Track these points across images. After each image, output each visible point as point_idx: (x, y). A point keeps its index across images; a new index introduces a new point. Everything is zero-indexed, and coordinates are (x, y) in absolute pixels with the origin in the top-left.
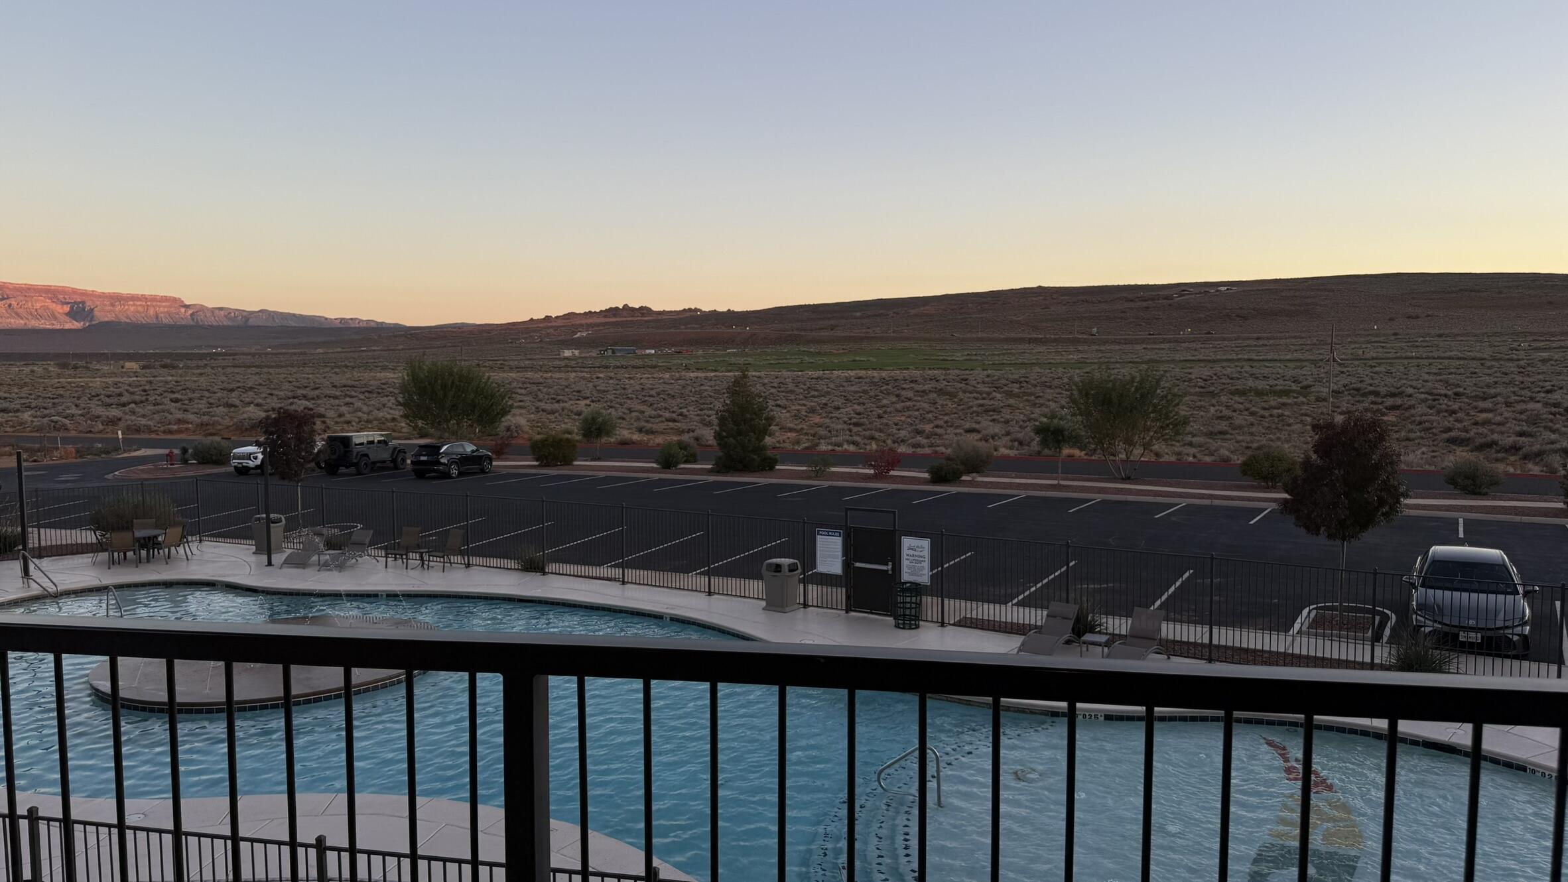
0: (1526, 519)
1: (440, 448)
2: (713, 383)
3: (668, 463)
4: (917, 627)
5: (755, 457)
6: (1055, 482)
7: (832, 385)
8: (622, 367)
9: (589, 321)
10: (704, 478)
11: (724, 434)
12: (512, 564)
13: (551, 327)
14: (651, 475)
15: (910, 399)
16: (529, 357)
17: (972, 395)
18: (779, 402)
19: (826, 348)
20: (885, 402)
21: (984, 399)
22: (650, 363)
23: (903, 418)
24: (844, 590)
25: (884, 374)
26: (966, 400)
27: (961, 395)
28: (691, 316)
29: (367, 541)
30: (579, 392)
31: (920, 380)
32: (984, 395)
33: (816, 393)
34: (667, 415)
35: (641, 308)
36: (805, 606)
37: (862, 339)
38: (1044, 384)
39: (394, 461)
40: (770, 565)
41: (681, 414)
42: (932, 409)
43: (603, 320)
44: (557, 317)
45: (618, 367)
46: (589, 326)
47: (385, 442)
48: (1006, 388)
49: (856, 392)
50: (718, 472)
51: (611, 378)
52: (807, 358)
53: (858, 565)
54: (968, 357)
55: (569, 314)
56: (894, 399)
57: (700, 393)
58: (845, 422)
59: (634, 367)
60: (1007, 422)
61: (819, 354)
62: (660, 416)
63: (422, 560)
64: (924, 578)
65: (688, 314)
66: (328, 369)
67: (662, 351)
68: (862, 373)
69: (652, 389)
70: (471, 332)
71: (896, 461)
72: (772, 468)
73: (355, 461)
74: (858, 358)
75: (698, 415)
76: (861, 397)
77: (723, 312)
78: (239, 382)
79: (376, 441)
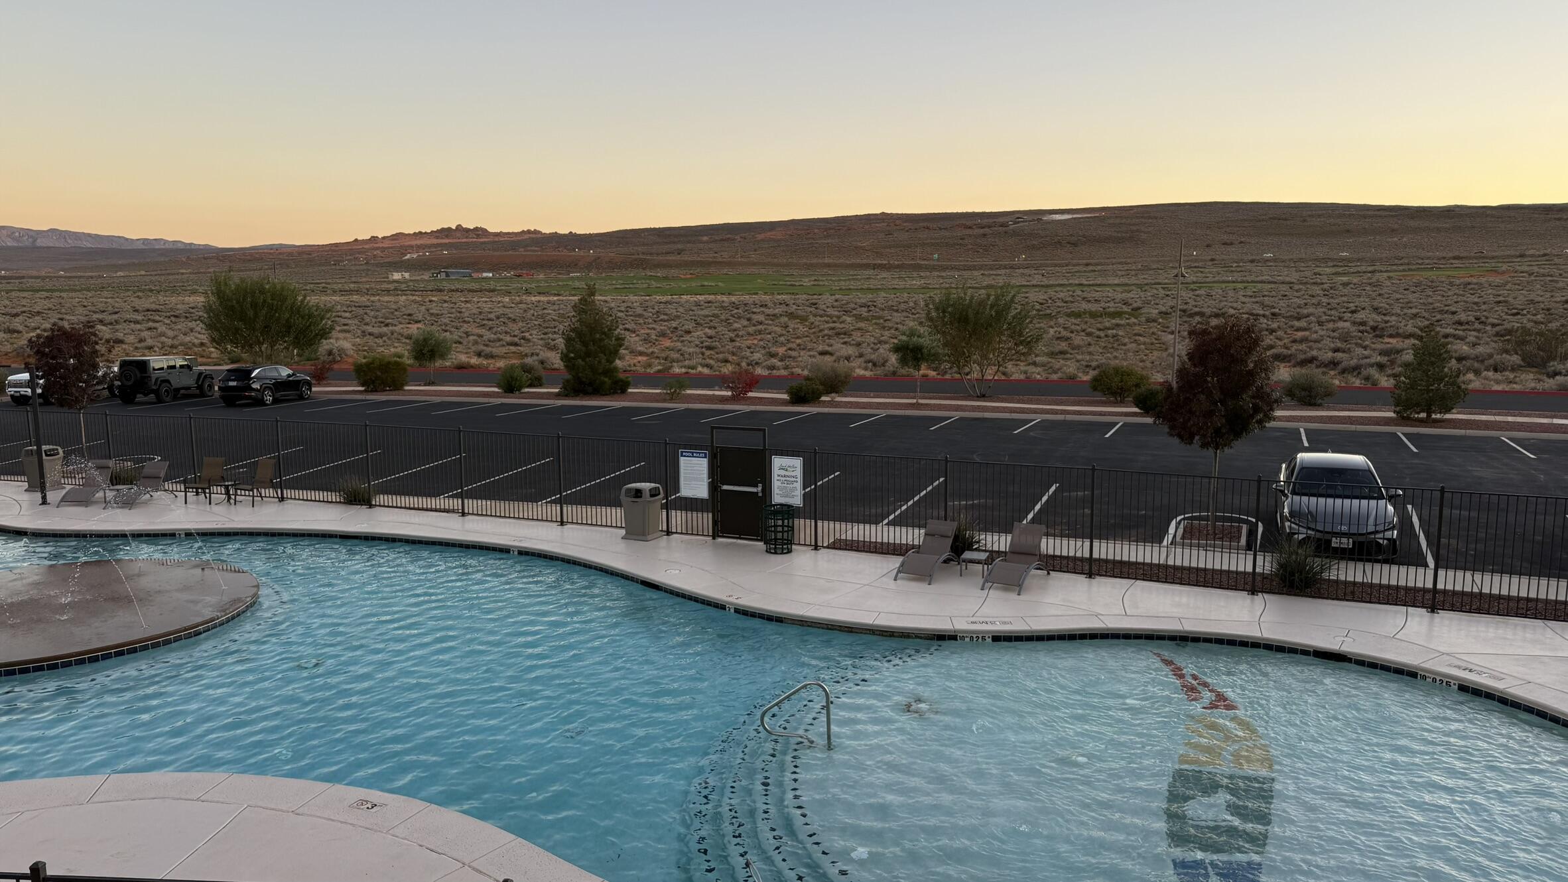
0: (1360, 428)
1: (251, 372)
2: (556, 307)
3: (510, 386)
4: (790, 551)
5: (606, 379)
6: (915, 401)
7: (681, 310)
8: (457, 290)
9: (419, 242)
10: (551, 402)
11: (572, 355)
12: (333, 496)
13: (377, 249)
14: (491, 400)
15: (761, 323)
16: (354, 279)
17: (823, 319)
18: (627, 326)
19: (673, 272)
20: (736, 325)
21: (834, 322)
22: (487, 287)
23: (756, 342)
24: (710, 515)
25: (733, 299)
26: (817, 323)
27: (812, 319)
28: (530, 238)
29: (162, 475)
30: (410, 315)
31: (770, 304)
32: (835, 319)
33: (666, 317)
34: (508, 339)
35: (476, 229)
36: (669, 533)
37: (709, 264)
38: (891, 308)
39: (200, 387)
40: (629, 490)
41: (523, 338)
42: (784, 332)
43: (435, 241)
44: (384, 238)
45: (453, 291)
46: (419, 247)
47: (189, 367)
48: (855, 312)
49: (707, 316)
50: (566, 396)
51: (445, 301)
52: (653, 282)
53: (725, 487)
54: (816, 283)
55: (397, 235)
56: (746, 323)
57: (542, 316)
58: (697, 346)
59: (470, 291)
60: (859, 345)
61: (666, 278)
62: (500, 340)
63: (227, 493)
64: (797, 500)
65: (526, 236)
66: (129, 293)
67: (500, 274)
68: (711, 297)
69: (491, 312)
70: (290, 254)
71: (753, 382)
72: (623, 391)
73: (154, 388)
74: (706, 283)
75: (542, 339)
76: (711, 321)
77: (565, 235)
78: (24, 306)
79: (178, 366)
